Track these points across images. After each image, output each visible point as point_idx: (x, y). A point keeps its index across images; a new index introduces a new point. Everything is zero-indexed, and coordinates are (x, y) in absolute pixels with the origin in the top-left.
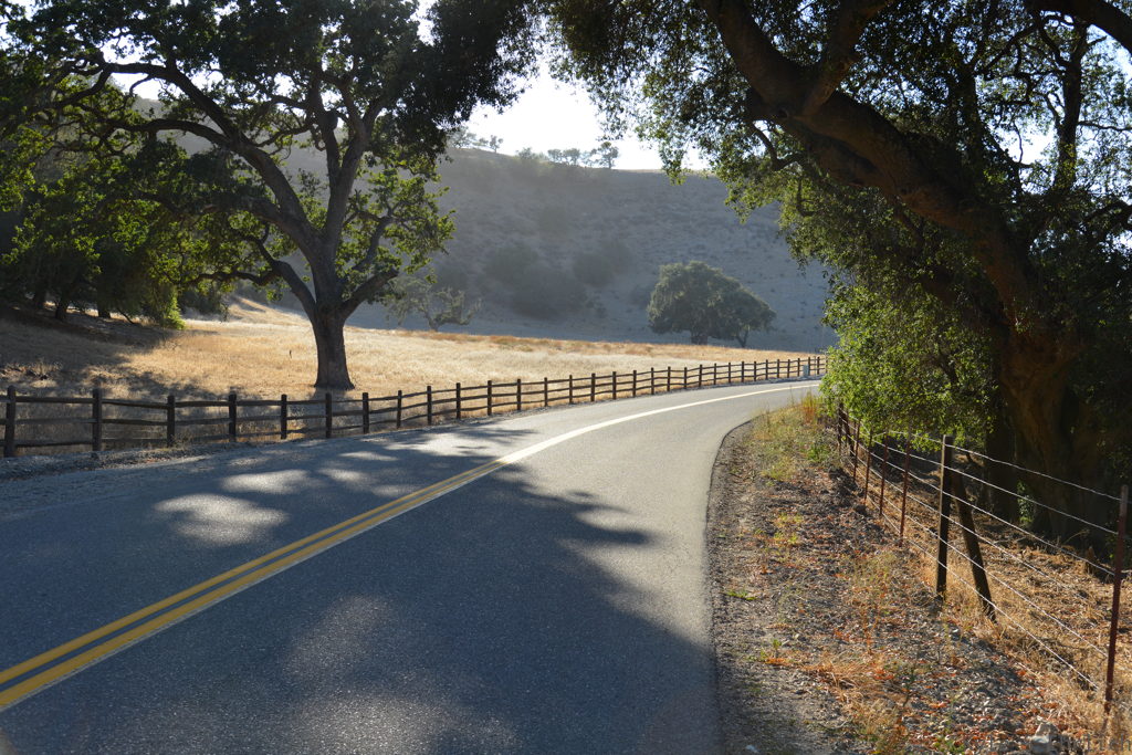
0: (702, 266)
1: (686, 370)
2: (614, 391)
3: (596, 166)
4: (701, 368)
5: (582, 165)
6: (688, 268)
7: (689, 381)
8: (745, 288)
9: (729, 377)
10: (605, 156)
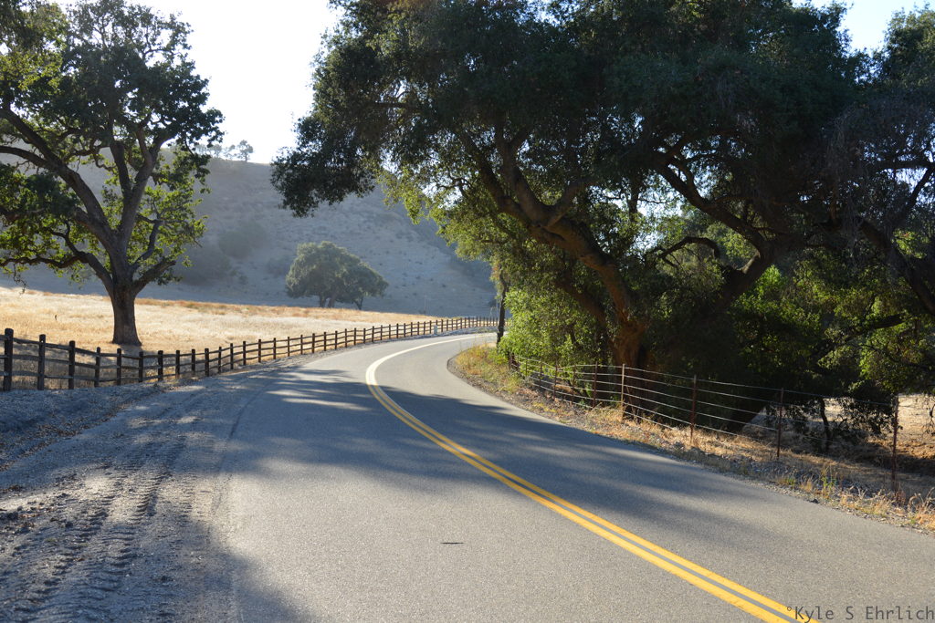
0: (330, 246)
1: (365, 330)
2: (325, 345)
3: (235, 159)
4: (373, 329)
5: (224, 158)
6: (320, 246)
7: (367, 337)
8: (365, 264)
9: (390, 335)
10: (242, 151)
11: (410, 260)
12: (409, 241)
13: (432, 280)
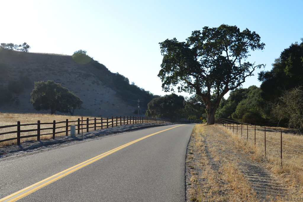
3: (21, 51)
5: (15, 50)
8: (71, 92)
10: (25, 48)
11: (98, 93)
12: (98, 85)
13: (108, 102)
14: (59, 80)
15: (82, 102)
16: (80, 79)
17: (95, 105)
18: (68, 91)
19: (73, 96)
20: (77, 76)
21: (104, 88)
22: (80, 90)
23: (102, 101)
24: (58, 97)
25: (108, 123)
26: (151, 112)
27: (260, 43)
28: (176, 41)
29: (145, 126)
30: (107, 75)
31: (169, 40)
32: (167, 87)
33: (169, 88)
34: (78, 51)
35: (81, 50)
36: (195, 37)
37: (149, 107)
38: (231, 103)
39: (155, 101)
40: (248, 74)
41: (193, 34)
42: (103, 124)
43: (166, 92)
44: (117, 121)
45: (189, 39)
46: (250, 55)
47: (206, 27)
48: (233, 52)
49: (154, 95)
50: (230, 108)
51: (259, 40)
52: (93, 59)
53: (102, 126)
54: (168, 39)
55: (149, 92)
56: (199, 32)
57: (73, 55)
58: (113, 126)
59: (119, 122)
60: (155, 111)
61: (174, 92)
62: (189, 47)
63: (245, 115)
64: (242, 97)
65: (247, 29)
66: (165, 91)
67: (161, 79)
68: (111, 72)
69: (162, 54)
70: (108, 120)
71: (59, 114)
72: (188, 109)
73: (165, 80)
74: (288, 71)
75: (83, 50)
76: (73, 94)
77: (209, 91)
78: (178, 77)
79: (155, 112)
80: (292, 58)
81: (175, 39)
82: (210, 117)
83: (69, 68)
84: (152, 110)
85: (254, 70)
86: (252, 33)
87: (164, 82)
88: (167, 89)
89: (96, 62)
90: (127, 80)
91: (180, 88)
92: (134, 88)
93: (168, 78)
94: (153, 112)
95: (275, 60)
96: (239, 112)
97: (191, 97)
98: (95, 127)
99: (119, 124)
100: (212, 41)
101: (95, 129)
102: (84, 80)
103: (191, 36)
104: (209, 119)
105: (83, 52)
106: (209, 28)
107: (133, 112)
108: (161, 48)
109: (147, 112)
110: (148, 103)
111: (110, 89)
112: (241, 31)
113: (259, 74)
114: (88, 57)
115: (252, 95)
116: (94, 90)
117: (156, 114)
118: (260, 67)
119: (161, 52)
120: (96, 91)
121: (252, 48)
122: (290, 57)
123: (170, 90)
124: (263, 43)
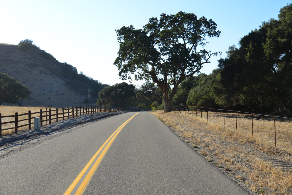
8: (19, 82)
11: (46, 83)
12: (46, 75)
13: (57, 92)
14: (5, 70)
15: (31, 92)
16: (27, 69)
17: (44, 95)
18: (15, 81)
19: (21, 86)
20: (23, 66)
21: (53, 77)
22: (28, 80)
23: (50, 91)
24: (5, 87)
25: (69, 113)
26: (102, 101)
27: (216, 31)
28: (132, 28)
29: (104, 115)
30: (55, 65)
31: (126, 27)
32: (124, 75)
33: (126, 76)
34: (24, 40)
35: (27, 39)
36: (152, 25)
37: (100, 96)
38: (183, 90)
39: (105, 89)
40: (205, 61)
41: (150, 21)
42: (64, 114)
43: (124, 80)
44: (77, 111)
45: (146, 26)
46: (208, 43)
47: (164, 14)
48: (189, 40)
49: (102, 84)
50: (182, 95)
51: (215, 28)
52: (40, 48)
53: (64, 117)
54: (124, 26)
55: (98, 81)
56: (156, 19)
57: (19, 44)
58: (73, 117)
59: (79, 112)
60: (106, 99)
61: (131, 80)
62: (147, 35)
63: (199, 102)
64: (192, 85)
65: (204, 17)
66: (122, 79)
67: (117, 67)
68: (58, 62)
69: (118, 41)
70: (69, 110)
71: (7, 105)
72: (139, 97)
73: (122, 67)
74: (249, 58)
75: (29, 39)
76: (21, 84)
77: (166, 78)
78: (135, 65)
79: (106, 101)
80: (252, 44)
81: (131, 26)
82: (167, 105)
83: (15, 57)
84: (103, 99)
85: (210, 57)
86: (209, 21)
87: (120, 70)
88: (124, 77)
89: (43, 51)
90: (75, 70)
91: (137, 76)
92: (83, 78)
93: (125, 66)
94: (104, 101)
95: (229, 48)
96: (193, 99)
97: (142, 86)
98: (57, 118)
99: (79, 114)
100: (169, 28)
101: (57, 121)
102: (31, 70)
103: (148, 23)
104: (166, 106)
105: (29, 41)
106: (166, 15)
107: (83, 101)
108: (118, 35)
109: (97, 101)
110: (99, 92)
111: (58, 79)
112: (198, 18)
113: (219, 61)
114: (34, 47)
115: (203, 82)
116: (42, 80)
117: (107, 103)
118: (216, 54)
119: (118, 40)
120: (44, 81)
121: (209, 36)
122: (251, 43)
123: (128, 78)
124: (219, 31)
